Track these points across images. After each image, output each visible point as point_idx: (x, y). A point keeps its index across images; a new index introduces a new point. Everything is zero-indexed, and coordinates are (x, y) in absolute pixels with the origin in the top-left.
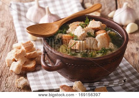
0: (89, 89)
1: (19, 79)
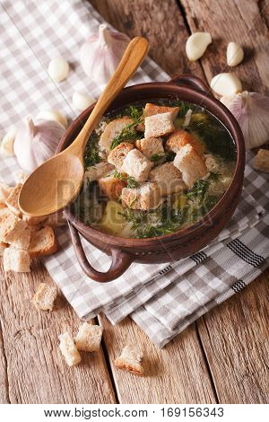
0: (193, 264)
1: (37, 293)
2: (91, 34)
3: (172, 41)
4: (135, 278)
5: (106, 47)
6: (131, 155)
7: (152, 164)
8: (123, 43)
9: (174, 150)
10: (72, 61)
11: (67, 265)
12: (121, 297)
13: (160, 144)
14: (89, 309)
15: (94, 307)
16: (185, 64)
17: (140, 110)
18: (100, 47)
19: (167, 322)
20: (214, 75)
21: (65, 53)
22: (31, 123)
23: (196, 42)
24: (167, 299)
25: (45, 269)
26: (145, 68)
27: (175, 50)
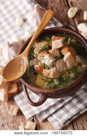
1: (11, 109)
2: (32, 8)
3: (63, 11)
4: (48, 103)
5: (37, 13)
6: (47, 56)
7: (55, 60)
8: (44, 12)
9: (64, 54)
10: (24, 18)
11: (22, 98)
12: (43, 111)
13: (58, 52)
14: (31, 116)
15: (32, 115)
16: (68, 19)
17: (50, 38)
18: (35, 13)
19: (61, 121)
20: (79, 24)
21: (22, 15)
22: (8, 43)
23: (72, 11)
24: (61, 112)
25: (14, 100)
26: (53, 21)
27: (64, 14)
